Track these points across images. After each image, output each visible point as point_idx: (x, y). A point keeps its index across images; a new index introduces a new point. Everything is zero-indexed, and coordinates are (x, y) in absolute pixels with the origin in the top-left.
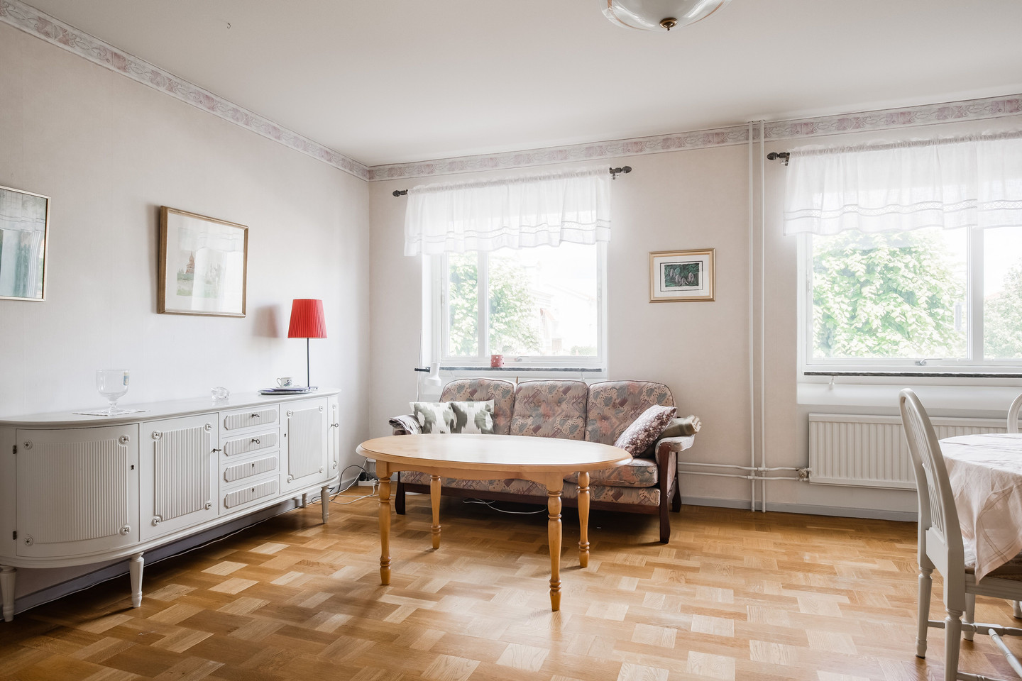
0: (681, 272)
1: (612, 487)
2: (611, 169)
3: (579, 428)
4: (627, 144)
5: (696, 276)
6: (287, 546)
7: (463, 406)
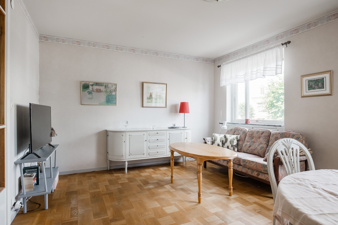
0: (315, 83)
1: (257, 171)
2: (282, 44)
3: (264, 148)
4: (292, 31)
5: (323, 84)
6: (167, 169)
7: (228, 136)
